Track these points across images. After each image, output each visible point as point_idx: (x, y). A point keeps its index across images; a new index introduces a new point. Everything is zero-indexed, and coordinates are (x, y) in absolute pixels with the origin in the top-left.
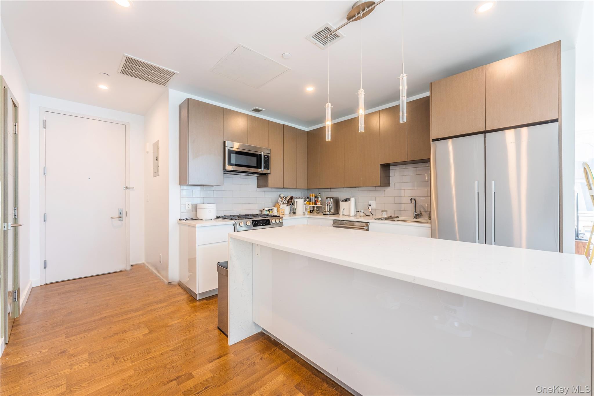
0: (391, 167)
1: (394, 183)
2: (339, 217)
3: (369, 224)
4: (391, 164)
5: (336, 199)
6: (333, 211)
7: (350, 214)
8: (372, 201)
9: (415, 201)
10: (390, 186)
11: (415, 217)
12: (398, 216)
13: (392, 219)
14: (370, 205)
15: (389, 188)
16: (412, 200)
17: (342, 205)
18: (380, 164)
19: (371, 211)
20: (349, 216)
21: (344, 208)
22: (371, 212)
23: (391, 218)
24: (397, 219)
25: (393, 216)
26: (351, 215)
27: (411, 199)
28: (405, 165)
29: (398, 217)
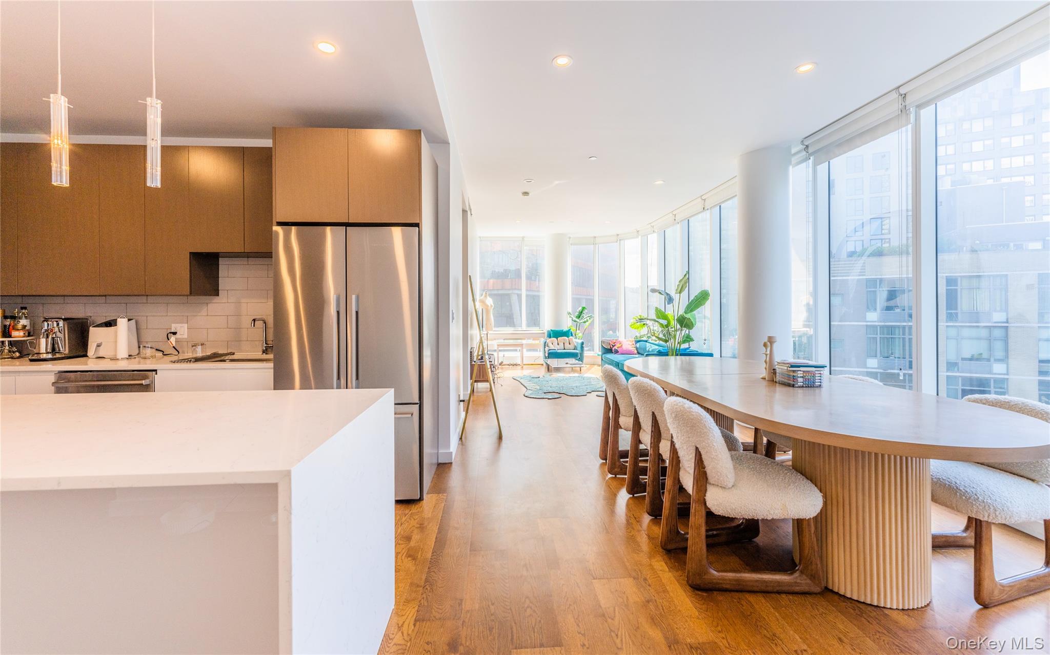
0: (220, 259)
1: (227, 290)
2: (87, 364)
3: (156, 374)
4: (220, 255)
5: (82, 323)
6: (67, 351)
7: (116, 355)
8: (180, 325)
9: (265, 323)
10: (218, 295)
11: (264, 352)
12: (233, 351)
13: (213, 360)
14: (175, 333)
15: (216, 299)
16: (254, 322)
17: (96, 335)
18: (190, 253)
19: (174, 345)
20: (114, 359)
21: (99, 342)
22: (174, 347)
23: (217, 357)
24: (230, 358)
25: (220, 352)
26: (119, 357)
27: (254, 320)
28: (248, 258)
29: (234, 354)
